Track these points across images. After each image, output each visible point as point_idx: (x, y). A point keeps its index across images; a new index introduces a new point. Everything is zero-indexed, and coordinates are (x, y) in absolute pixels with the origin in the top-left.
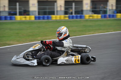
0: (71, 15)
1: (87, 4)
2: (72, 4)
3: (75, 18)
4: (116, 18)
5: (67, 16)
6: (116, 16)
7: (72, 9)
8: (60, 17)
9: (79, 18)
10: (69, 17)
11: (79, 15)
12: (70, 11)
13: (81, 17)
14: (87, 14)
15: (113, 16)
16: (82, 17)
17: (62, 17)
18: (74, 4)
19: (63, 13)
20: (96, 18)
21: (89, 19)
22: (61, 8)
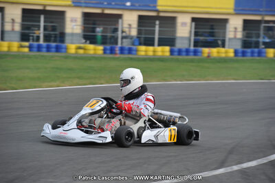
0: (35, 44)
1: (73, 20)
2: (40, 18)
3: (44, 49)
4: (136, 54)
5: (27, 44)
6: (137, 51)
7: (39, 29)
8: (9, 47)
9: (53, 50)
10: (30, 47)
11: (53, 44)
12: (34, 33)
13: (58, 49)
14: (72, 43)
15: (130, 51)
16: (62, 48)
17: (15, 46)
18: (42, 18)
19: (18, 37)
20: (92, 52)
21: (76, 53)
22: (13, 26)
